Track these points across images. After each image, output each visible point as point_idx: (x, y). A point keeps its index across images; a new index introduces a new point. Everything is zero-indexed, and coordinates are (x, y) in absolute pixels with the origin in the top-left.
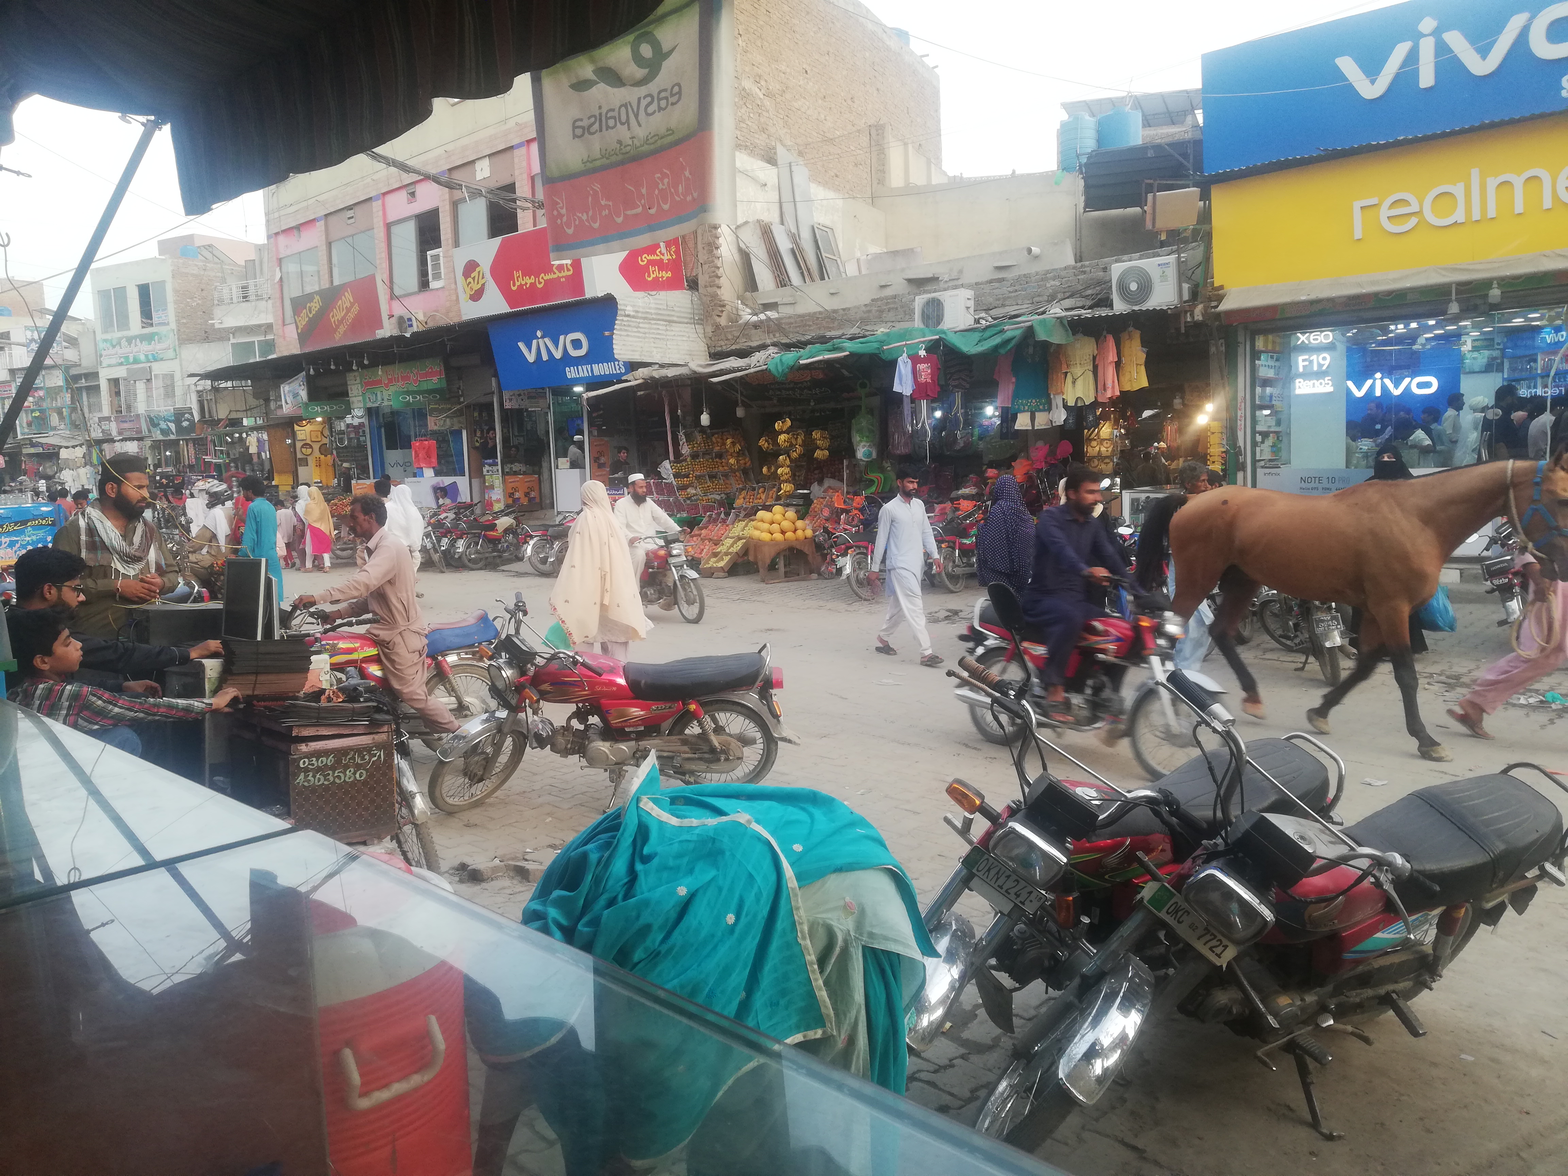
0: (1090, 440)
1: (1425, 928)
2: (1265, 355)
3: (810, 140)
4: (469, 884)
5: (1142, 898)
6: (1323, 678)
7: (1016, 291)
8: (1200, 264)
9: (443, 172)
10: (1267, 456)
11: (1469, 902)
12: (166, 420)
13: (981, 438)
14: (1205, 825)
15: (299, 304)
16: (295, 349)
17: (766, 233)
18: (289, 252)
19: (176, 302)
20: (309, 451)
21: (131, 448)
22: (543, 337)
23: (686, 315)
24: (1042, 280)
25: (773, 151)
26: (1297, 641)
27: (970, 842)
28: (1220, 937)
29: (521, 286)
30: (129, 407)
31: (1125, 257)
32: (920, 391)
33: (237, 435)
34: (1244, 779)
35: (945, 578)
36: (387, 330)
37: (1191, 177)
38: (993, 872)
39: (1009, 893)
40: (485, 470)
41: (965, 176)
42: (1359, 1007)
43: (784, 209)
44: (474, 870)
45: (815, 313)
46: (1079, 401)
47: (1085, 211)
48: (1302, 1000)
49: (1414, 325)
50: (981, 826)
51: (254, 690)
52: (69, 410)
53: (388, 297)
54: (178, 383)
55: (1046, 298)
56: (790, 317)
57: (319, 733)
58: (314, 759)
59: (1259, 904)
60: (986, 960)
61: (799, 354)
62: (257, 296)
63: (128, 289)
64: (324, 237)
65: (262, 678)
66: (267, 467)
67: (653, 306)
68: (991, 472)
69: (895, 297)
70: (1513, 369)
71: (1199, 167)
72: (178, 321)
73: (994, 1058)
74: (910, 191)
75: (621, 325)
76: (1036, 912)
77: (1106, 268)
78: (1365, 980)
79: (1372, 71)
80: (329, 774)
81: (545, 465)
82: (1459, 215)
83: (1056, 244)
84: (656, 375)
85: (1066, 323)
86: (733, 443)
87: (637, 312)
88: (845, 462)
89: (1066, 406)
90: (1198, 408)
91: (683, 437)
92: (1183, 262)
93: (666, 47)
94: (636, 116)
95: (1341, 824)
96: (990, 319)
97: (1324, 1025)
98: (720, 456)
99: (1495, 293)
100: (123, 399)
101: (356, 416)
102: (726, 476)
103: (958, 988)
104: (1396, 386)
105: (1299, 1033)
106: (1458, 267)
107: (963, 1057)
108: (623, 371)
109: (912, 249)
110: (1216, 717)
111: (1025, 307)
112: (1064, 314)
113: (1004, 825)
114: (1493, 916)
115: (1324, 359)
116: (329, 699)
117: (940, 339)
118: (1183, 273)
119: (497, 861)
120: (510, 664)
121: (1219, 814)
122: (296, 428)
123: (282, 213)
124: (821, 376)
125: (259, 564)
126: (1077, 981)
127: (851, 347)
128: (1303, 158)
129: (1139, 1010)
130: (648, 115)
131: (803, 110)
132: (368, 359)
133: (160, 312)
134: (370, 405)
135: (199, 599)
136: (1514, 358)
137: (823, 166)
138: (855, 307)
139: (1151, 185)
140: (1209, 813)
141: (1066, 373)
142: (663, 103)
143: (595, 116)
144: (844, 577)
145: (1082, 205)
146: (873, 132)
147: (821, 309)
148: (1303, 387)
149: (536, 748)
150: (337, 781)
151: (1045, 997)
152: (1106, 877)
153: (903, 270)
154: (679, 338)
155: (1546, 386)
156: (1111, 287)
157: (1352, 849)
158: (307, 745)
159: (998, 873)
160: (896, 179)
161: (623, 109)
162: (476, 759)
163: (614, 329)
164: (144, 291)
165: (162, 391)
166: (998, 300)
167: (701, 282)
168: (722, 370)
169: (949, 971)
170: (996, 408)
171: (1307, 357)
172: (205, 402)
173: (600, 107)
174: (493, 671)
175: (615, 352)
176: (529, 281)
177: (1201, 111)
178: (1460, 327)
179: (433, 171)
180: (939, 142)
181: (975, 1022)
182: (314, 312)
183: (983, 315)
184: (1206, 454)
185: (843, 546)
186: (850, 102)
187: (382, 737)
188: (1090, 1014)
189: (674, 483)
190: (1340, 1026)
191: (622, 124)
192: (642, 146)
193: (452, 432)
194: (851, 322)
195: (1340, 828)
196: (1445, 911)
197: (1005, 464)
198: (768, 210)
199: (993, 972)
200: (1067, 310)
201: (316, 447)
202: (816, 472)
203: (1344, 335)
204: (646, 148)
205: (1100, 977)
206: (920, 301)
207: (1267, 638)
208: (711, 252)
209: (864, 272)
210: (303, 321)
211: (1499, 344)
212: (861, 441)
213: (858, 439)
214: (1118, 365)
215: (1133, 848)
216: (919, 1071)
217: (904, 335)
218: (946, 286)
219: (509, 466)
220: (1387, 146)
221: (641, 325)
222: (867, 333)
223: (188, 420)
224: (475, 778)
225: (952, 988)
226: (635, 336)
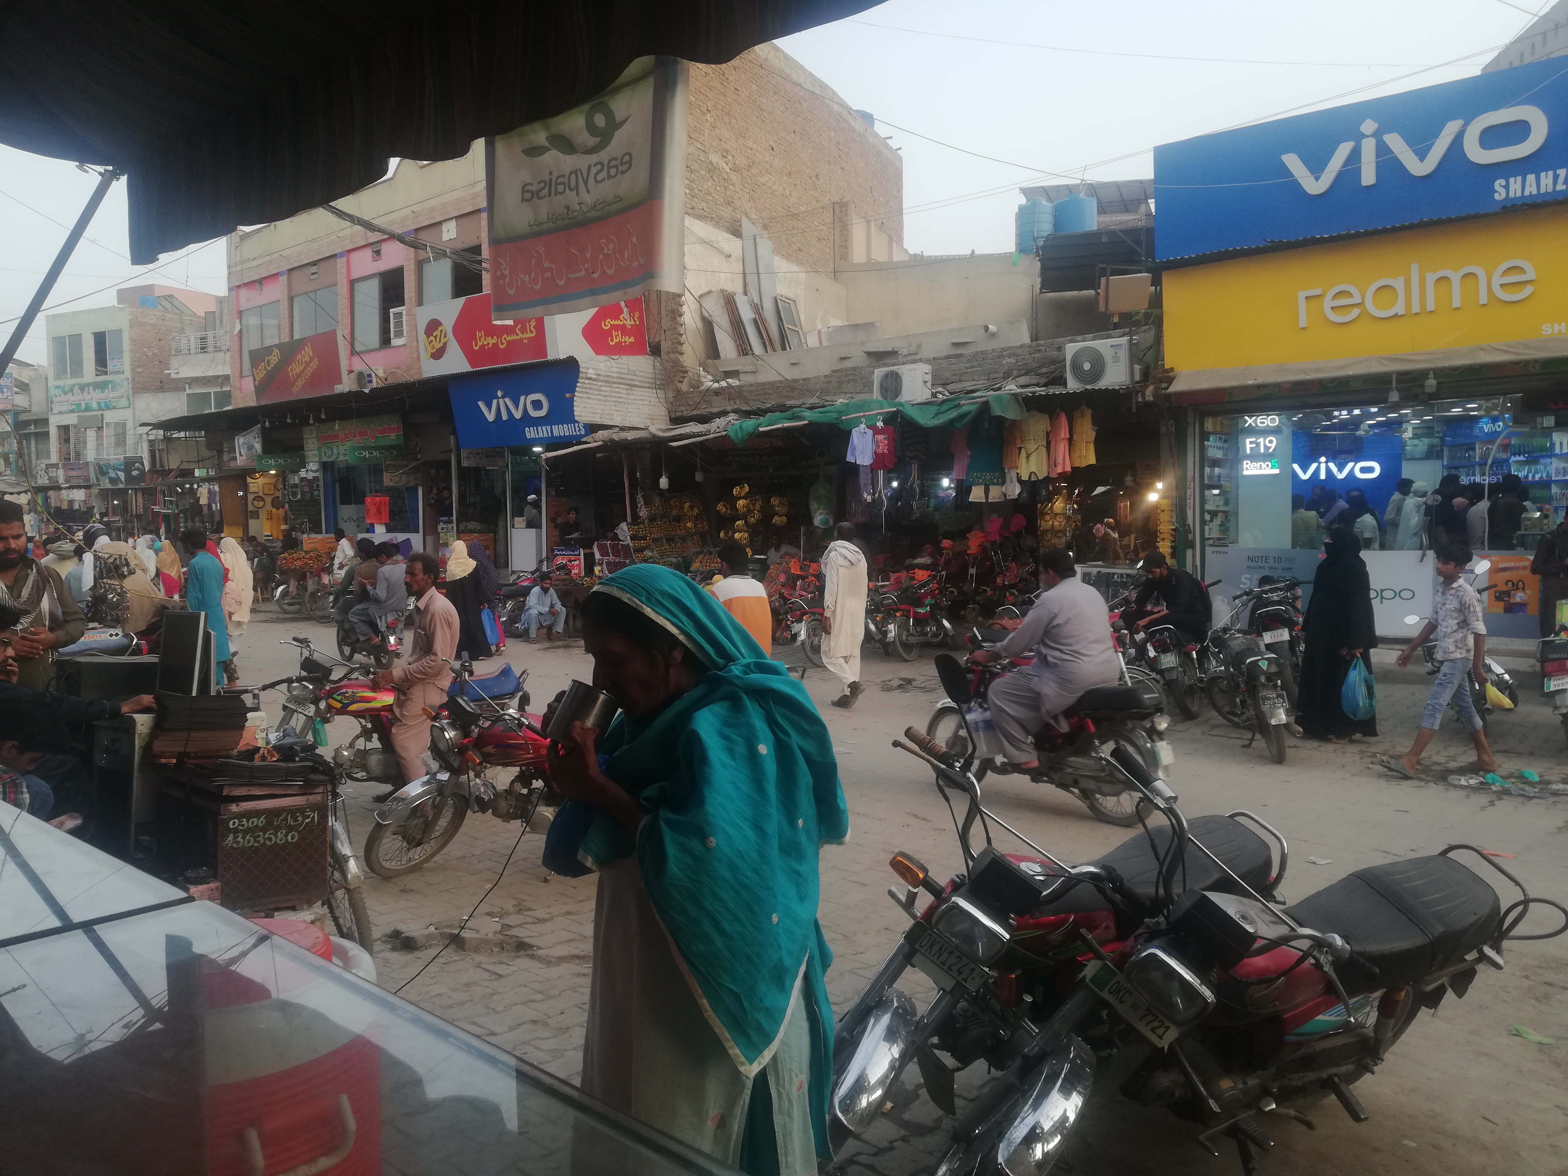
0: (1043, 514)
1: (1368, 1009)
2: (1214, 436)
3: (774, 214)
4: (402, 952)
5: (1084, 977)
6: (1269, 755)
7: (973, 367)
8: (1151, 347)
9: (409, 232)
10: (1215, 534)
11: (1409, 985)
12: (115, 469)
13: (936, 509)
14: (1148, 903)
15: (257, 357)
16: (251, 402)
17: (729, 302)
18: (250, 305)
19: (132, 351)
20: (261, 503)
21: (79, 495)
22: (503, 397)
23: (647, 380)
24: (999, 357)
25: (738, 224)
26: (1244, 717)
27: (914, 916)
28: (1161, 1017)
29: (483, 346)
30: (78, 455)
31: (1079, 338)
32: (879, 461)
33: (188, 486)
34: (1186, 856)
35: (900, 648)
36: (346, 385)
37: (1144, 263)
38: (936, 948)
39: (952, 970)
40: (439, 528)
41: (925, 254)
42: (1301, 1091)
43: (748, 280)
44: (408, 937)
45: (776, 382)
46: (1033, 476)
47: (1041, 292)
48: (1245, 1083)
49: (1357, 412)
50: (924, 900)
51: (185, 747)
52: (15, 456)
53: (348, 352)
54: (130, 432)
55: (1001, 375)
56: (751, 385)
57: (252, 793)
58: (245, 820)
59: (1200, 985)
60: (927, 1038)
61: (759, 421)
62: (215, 347)
63: (84, 337)
64: (286, 292)
65: (194, 735)
66: (217, 518)
67: (615, 370)
68: (946, 543)
69: (854, 369)
70: (1452, 457)
71: (1151, 254)
72: (133, 370)
73: (935, 1140)
74: (872, 267)
75: (582, 387)
76: (979, 989)
77: (1060, 347)
78: (1308, 1063)
79: (1316, 168)
80: (259, 836)
81: (501, 523)
82: (1399, 308)
83: (1012, 323)
84: (616, 437)
85: (1020, 399)
86: (691, 508)
87: (598, 375)
88: (803, 529)
89: (1020, 481)
90: (1149, 486)
91: (642, 499)
92: (1135, 344)
93: (619, 117)
94: (586, 183)
95: (1284, 903)
96: (947, 393)
97: (1267, 1109)
98: (678, 519)
99: (1431, 383)
100: (72, 446)
101: (311, 470)
102: (683, 539)
103: (898, 1067)
104: (1340, 470)
105: (1242, 1117)
106: (1399, 357)
107: (903, 1139)
108: (583, 433)
109: (872, 324)
110: (1159, 794)
111: (981, 383)
112: (1019, 390)
113: (948, 899)
114: (1433, 1000)
115: (1271, 442)
116: (263, 758)
117: (898, 411)
118: (1135, 355)
119: (432, 928)
120: (453, 726)
121: (1161, 891)
122: (249, 480)
123: (245, 266)
124: (780, 444)
125: (198, 617)
126: (1018, 1062)
127: (810, 416)
128: (1250, 249)
129: (1080, 1093)
130: (597, 181)
131: (769, 185)
132: (325, 414)
133: (115, 361)
134: (325, 459)
135: (138, 651)
136: (1453, 446)
137: (787, 240)
138: (815, 377)
139: (1105, 269)
140: (1151, 891)
141: (1020, 449)
142: (613, 171)
143: (544, 181)
144: (798, 643)
145: (1038, 286)
146: (837, 209)
147: (781, 378)
148: (1250, 469)
149: (477, 812)
150: (268, 843)
151: (988, 1077)
152: (1050, 954)
153: (863, 343)
154: (640, 402)
155: (1484, 474)
156: (1065, 366)
157: (1293, 929)
158: (237, 806)
159: (940, 949)
160: (858, 255)
161: (573, 175)
162: (415, 822)
163: (575, 391)
164: (100, 339)
165: (113, 439)
166: (956, 375)
167: (664, 347)
168: (682, 434)
169: (890, 1049)
170: (951, 481)
171: (1254, 439)
172: (157, 452)
173: (551, 173)
174: (436, 732)
175: (575, 413)
176: (491, 341)
177: (1153, 200)
178: (1401, 415)
179: (399, 231)
180: (902, 221)
181: (917, 1102)
182: (272, 365)
183: (940, 389)
184: (1157, 531)
185: (798, 613)
186: (814, 179)
187: (316, 798)
188: (1031, 1095)
189: (631, 545)
190: (1284, 1111)
191: (571, 190)
192: (589, 211)
193: (408, 489)
194: (811, 392)
195: (1282, 907)
196: (1386, 993)
197: (960, 535)
198: (732, 280)
199: (936, 1051)
200: (1022, 387)
201: (268, 500)
202: (774, 537)
203: (1289, 419)
204: (593, 214)
205: (1042, 1057)
206: (879, 373)
207: (1214, 713)
208: (674, 319)
209: (824, 344)
210: (261, 374)
211: (1438, 432)
212: (819, 509)
213: (816, 506)
214: (1070, 440)
215: (1077, 925)
216: (858, 1154)
217: (863, 406)
218: (905, 360)
219: (464, 524)
220: (1332, 240)
221: (602, 388)
222: (826, 403)
223: (138, 469)
224: (414, 842)
225: (892, 1067)
226: (596, 399)
